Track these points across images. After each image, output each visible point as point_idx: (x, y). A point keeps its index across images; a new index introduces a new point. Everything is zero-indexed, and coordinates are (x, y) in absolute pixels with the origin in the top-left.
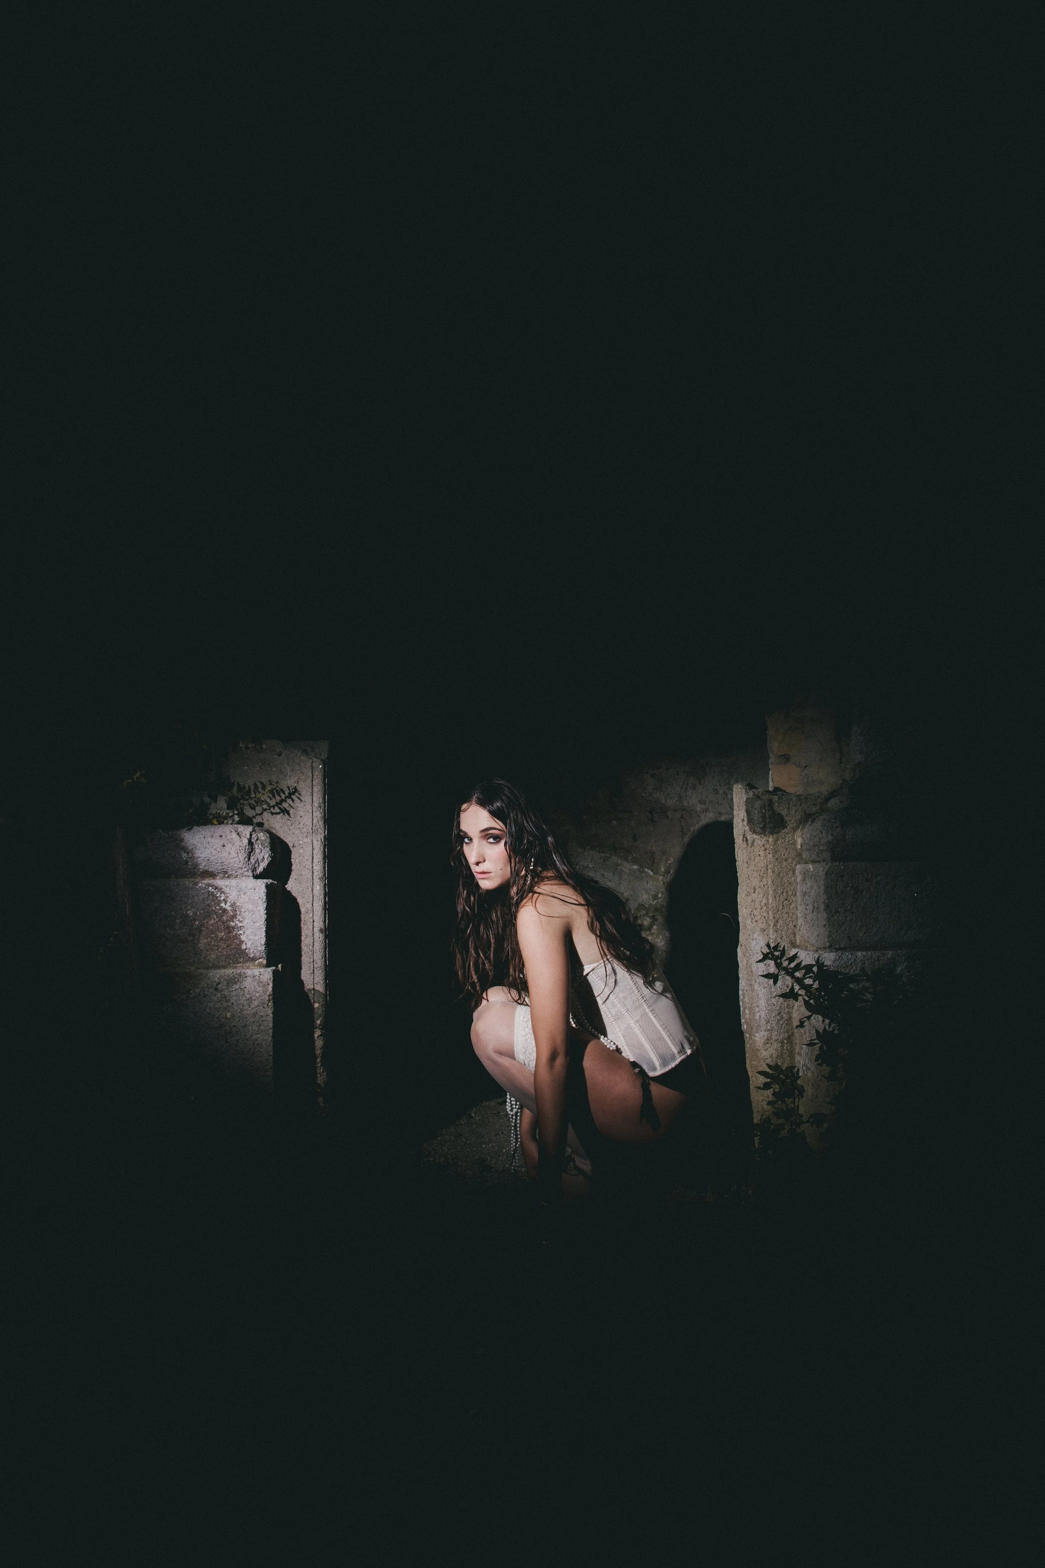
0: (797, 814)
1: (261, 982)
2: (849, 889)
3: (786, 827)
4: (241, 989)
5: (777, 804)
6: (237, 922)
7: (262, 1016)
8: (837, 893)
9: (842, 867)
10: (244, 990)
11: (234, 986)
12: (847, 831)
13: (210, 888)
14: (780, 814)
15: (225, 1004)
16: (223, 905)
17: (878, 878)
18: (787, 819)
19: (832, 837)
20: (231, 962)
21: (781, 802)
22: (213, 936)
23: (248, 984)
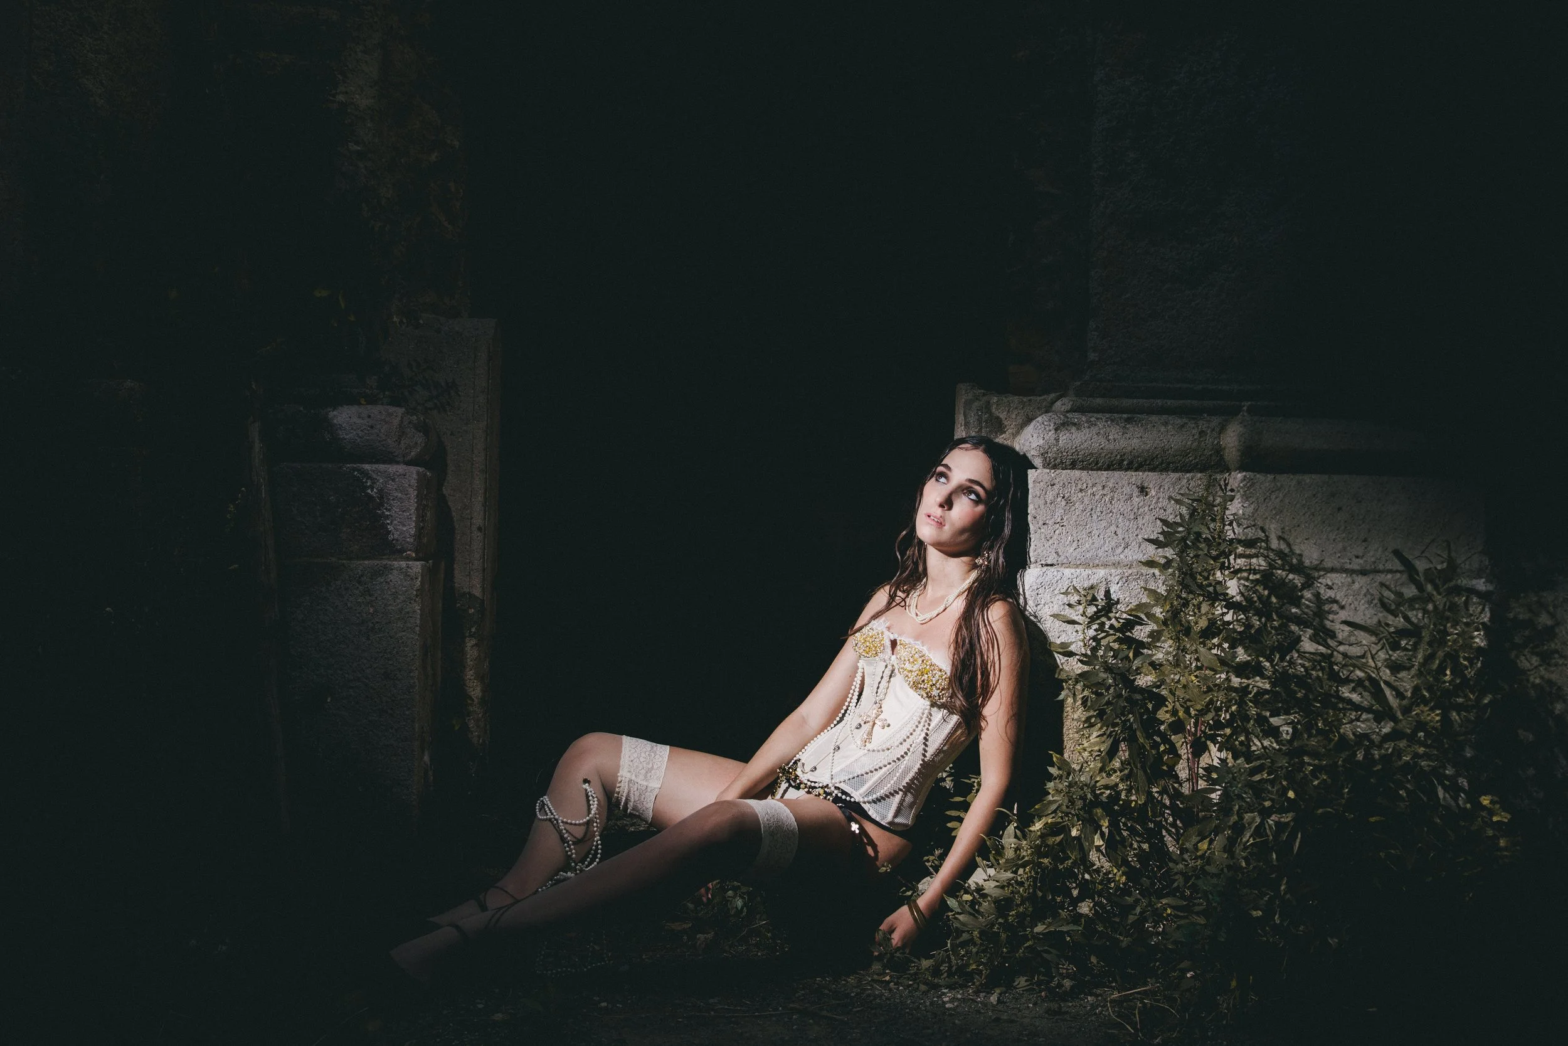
0: (1018, 417)
1: (409, 576)
2: (1059, 499)
3: (1005, 432)
4: (386, 582)
5: (995, 406)
6: (385, 511)
7: (408, 613)
8: (1046, 503)
9: (1053, 475)
10: (389, 584)
11: (379, 579)
12: (1061, 436)
13: (356, 473)
14: (998, 418)
15: (368, 598)
16: (369, 491)
17: (1095, 489)
18: (1006, 423)
19: (1043, 442)
20: (377, 553)
21: (1000, 404)
22: (356, 524)
23: (394, 577)
